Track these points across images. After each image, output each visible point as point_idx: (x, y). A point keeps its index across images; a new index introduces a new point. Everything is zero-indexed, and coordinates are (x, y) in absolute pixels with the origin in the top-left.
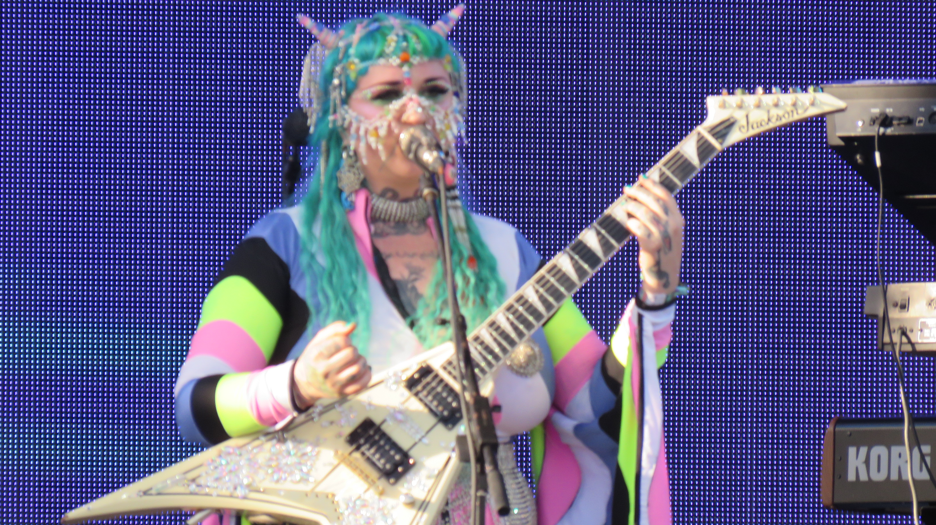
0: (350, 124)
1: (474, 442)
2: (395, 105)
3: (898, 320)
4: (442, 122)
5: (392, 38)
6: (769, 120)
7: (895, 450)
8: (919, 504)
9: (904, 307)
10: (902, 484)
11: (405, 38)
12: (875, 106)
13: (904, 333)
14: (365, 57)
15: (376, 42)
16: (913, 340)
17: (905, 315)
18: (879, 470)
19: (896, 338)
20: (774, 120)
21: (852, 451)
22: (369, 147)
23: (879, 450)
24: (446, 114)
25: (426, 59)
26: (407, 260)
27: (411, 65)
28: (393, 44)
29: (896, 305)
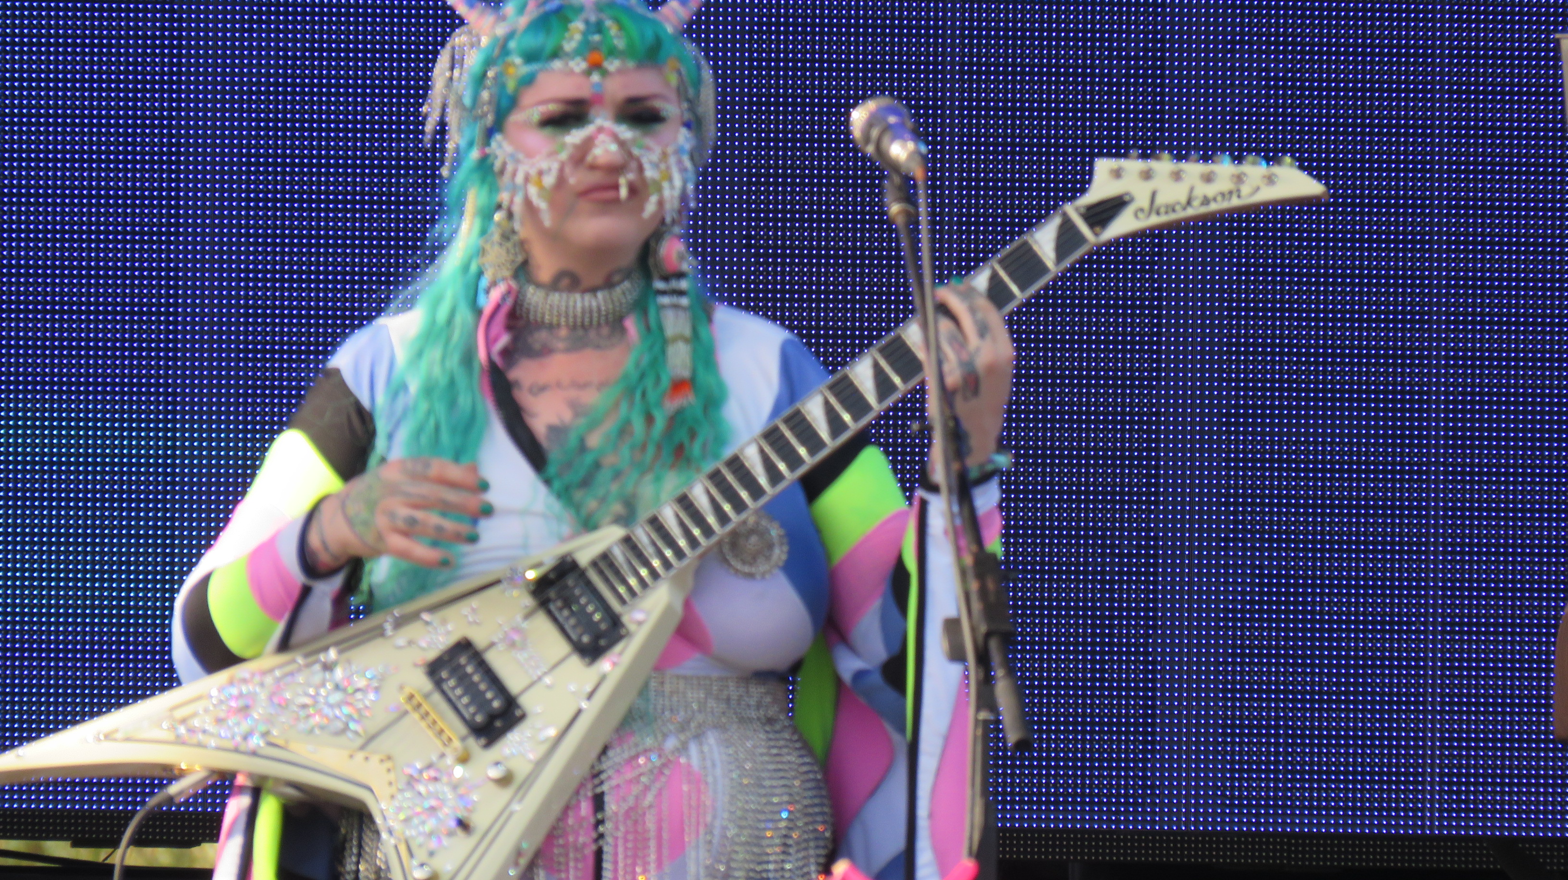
0: (504, 165)
1: (973, 629)
2: (575, 136)
4: (656, 166)
5: (578, 25)
6: (1189, 203)
11: (599, 28)
14: (530, 57)
15: (548, 31)
20: (1196, 203)
22: (528, 203)
24: (664, 156)
25: (631, 64)
26: (570, 394)
27: (605, 73)
28: (578, 37)
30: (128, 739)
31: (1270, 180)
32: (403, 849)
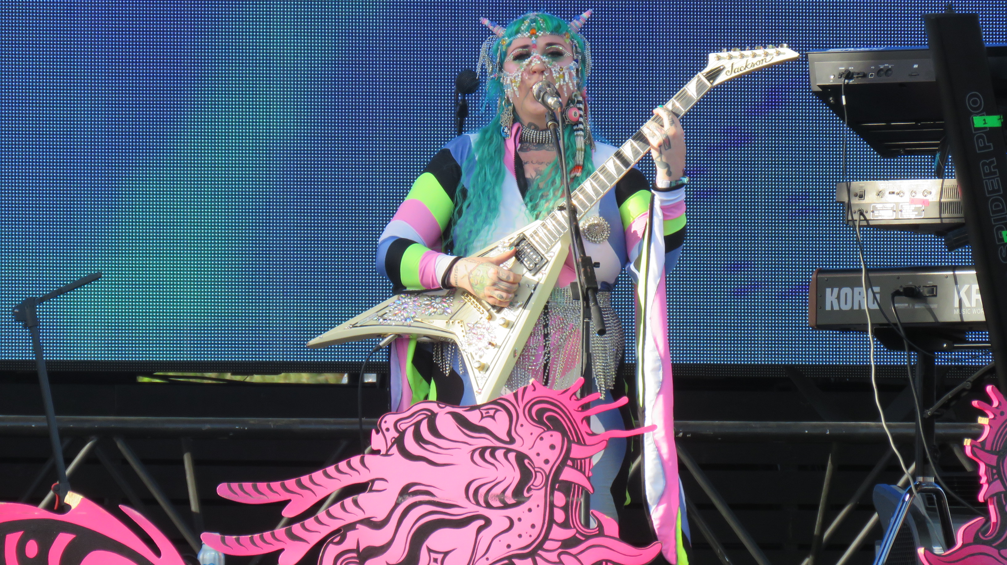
1: (582, 287)
2: (527, 61)
3: (858, 205)
5: (527, 20)
7: (857, 290)
8: (872, 325)
9: (861, 196)
10: (861, 312)
11: (534, 20)
12: (842, 66)
13: (862, 214)
14: (510, 35)
16: (868, 218)
17: (862, 202)
18: (846, 304)
19: (856, 217)
20: (749, 67)
21: (828, 290)
23: (846, 290)
24: (562, 68)
25: (546, 32)
26: (536, 166)
27: (537, 37)
28: (526, 24)
29: (856, 195)
30: (361, 326)
31: (778, 54)
32: (469, 356)
